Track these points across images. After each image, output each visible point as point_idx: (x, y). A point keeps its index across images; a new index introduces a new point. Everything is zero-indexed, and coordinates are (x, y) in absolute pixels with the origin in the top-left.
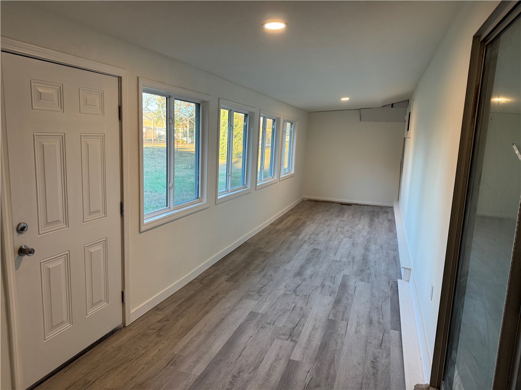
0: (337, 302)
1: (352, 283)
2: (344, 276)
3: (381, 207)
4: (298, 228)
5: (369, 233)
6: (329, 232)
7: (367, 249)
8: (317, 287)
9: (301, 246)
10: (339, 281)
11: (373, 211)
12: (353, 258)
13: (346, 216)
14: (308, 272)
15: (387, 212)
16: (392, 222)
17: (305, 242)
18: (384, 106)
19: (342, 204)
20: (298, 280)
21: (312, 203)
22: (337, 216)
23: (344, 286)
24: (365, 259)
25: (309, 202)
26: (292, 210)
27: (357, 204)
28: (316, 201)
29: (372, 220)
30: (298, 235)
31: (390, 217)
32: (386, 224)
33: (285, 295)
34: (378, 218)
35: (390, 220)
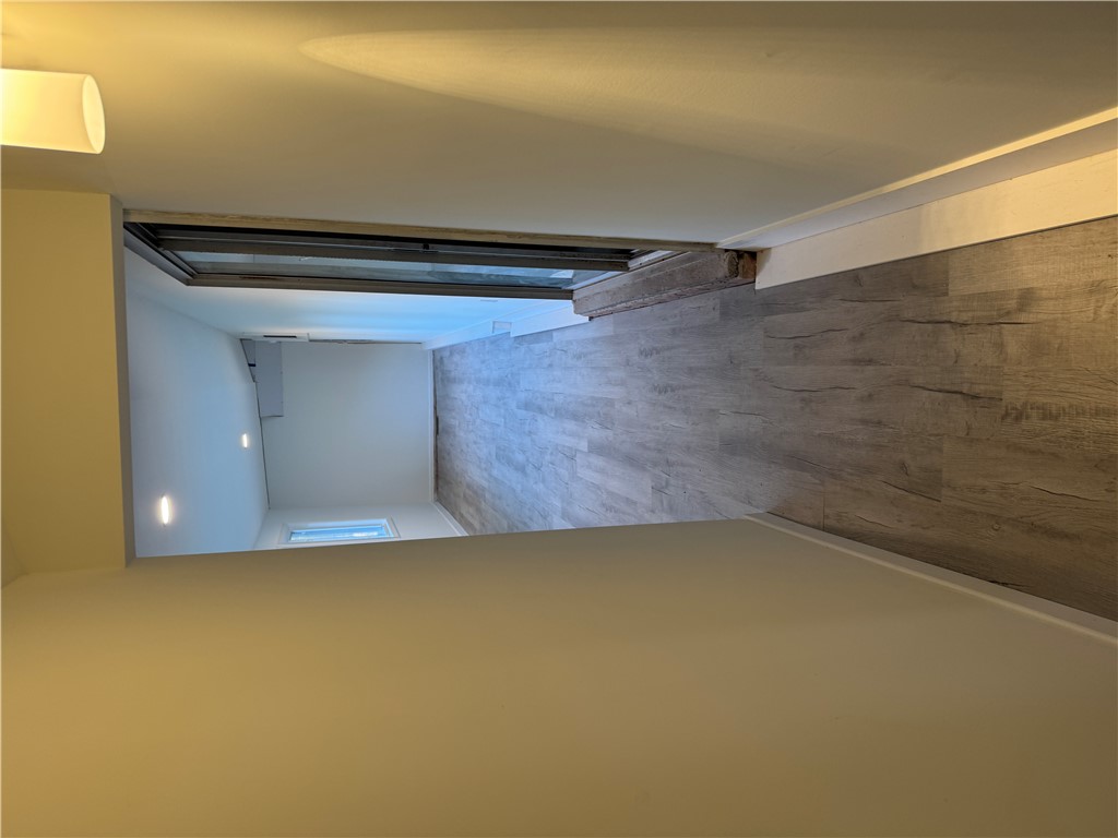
0: (540, 410)
1: (522, 396)
2: (518, 407)
3: (435, 368)
4: (475, 492)
5: (469, 383)
6: (475, 443)
7: (487, 382)
8: (532, 440)
9: (496, 479)
10: (522, 413)
11: (442, 380)
12: (499, 399)
13: (453, 422)
14: (520, 458)
15: (442, 358)
16: (453, 349)
17: (490, 475)
18: (254, 378)
19: (437, 432)
20: (529, 469)
21: (440, 483)
22: (455, 436)
23: (527, 406)
24: (498, 383)
25: (440, 489)
26: (453, 514)
27: (435, 408)
28: (437, 477)
29: (454, 381)
30: (484, 489)
31: (447, 354)
32: (456, 358)
33: (544, 481)
34: (450, 371)
35: (451, 354)
